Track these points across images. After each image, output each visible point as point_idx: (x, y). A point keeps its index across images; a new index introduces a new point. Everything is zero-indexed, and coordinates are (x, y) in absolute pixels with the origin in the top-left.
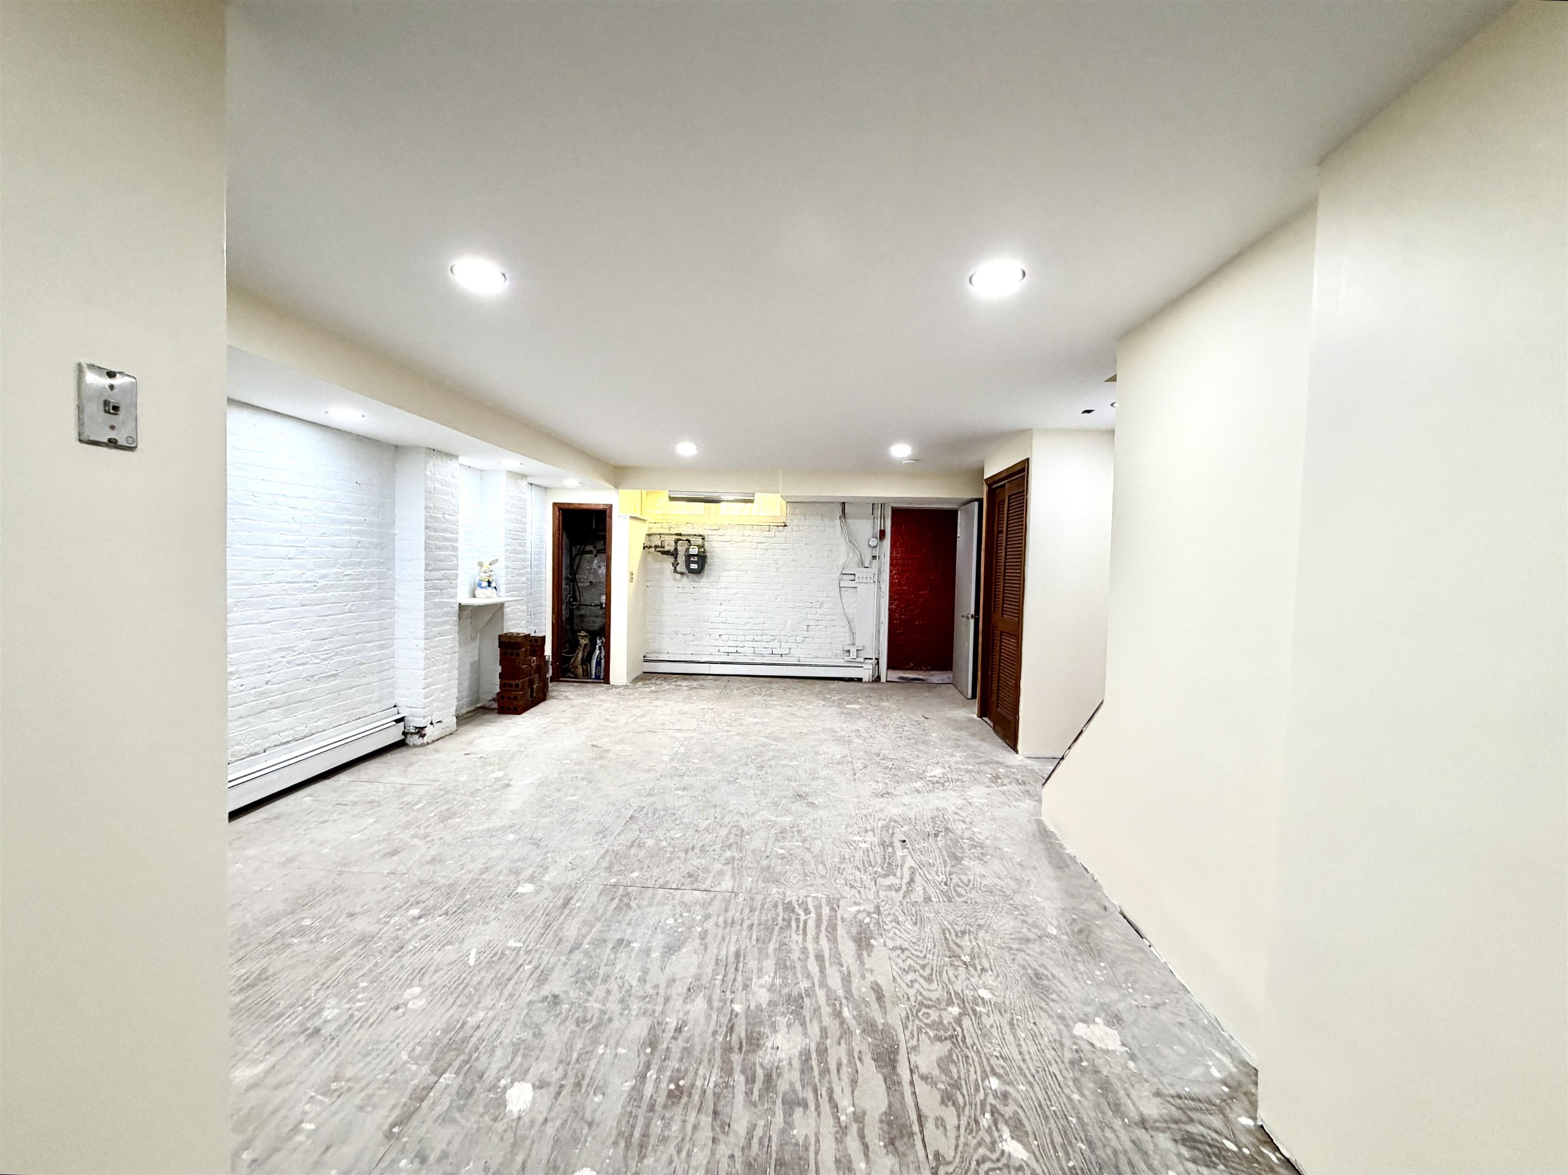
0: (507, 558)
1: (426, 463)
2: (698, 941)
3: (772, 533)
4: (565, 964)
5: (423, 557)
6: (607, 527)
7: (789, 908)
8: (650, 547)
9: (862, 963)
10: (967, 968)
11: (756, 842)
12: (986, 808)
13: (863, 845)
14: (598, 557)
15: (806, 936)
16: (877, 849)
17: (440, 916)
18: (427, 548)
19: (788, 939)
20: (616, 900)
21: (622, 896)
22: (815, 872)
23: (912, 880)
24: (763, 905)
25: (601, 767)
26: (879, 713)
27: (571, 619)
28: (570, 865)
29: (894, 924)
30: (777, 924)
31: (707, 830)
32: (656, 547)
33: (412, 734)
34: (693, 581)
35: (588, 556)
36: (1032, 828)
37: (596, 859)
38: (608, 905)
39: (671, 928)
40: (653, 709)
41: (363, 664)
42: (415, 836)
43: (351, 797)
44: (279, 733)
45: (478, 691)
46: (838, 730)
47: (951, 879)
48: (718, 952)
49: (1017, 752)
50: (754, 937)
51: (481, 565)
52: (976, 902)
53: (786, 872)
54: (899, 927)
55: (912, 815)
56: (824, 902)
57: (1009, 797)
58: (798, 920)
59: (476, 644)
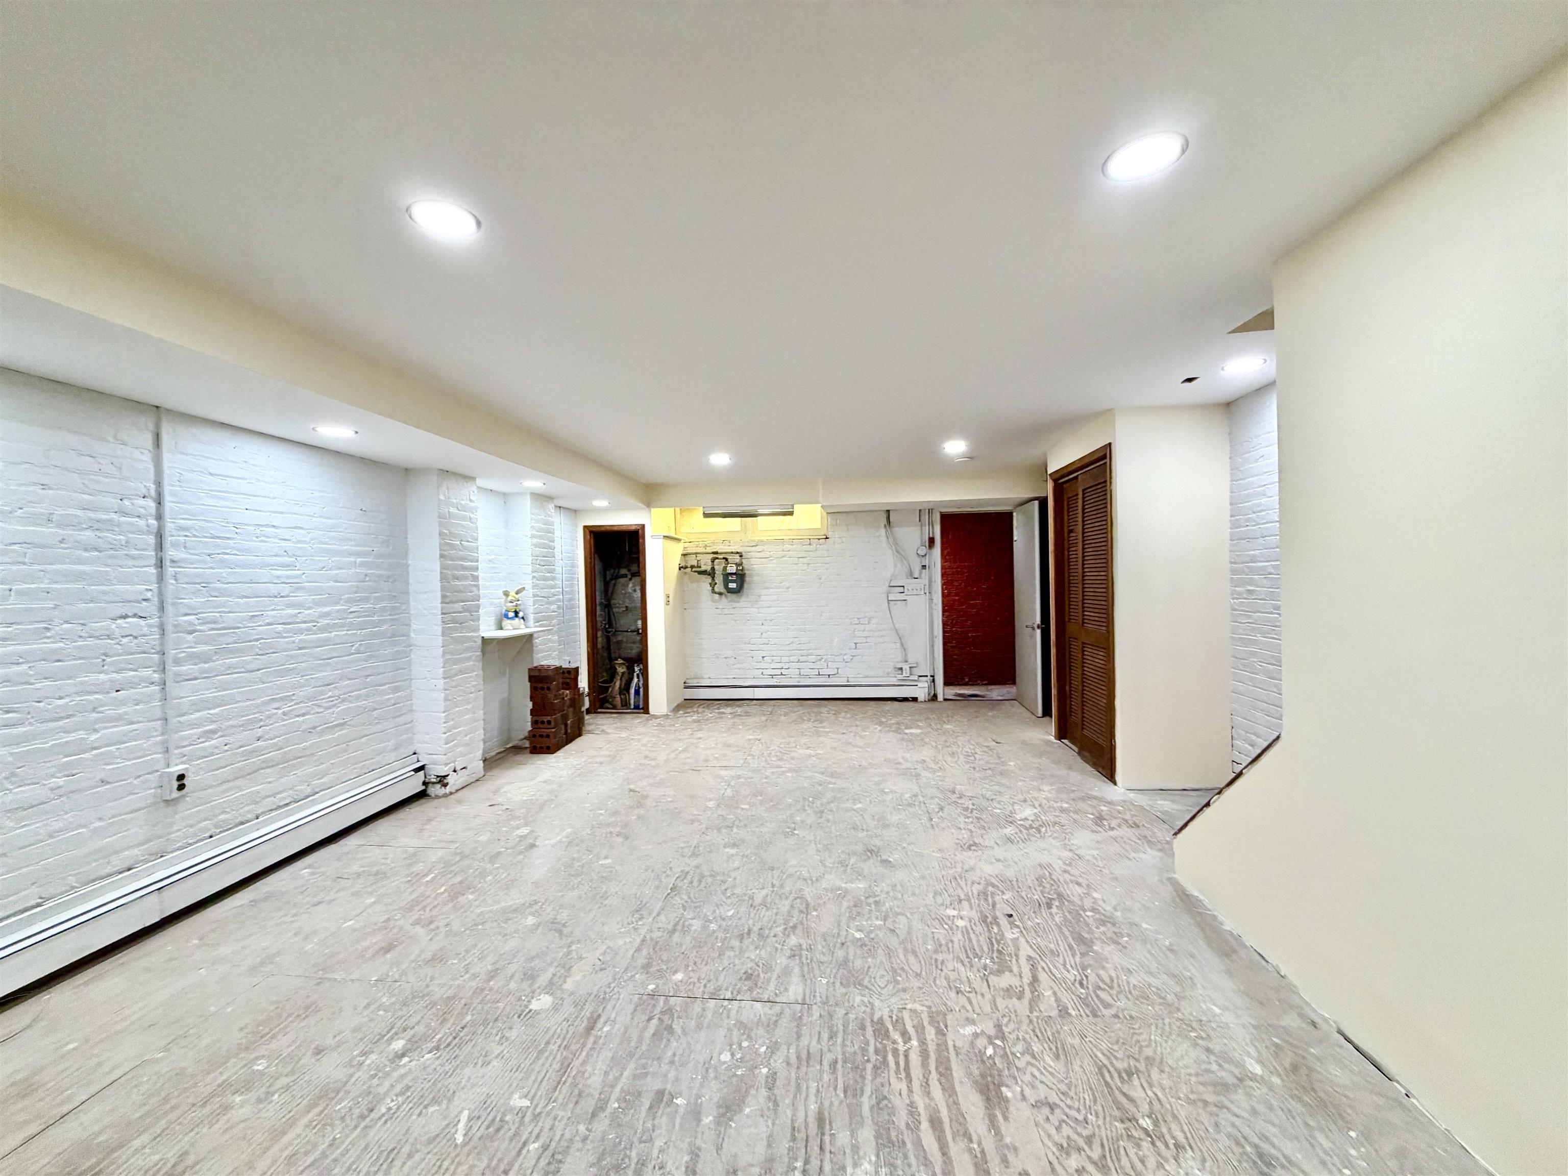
0: (535, 586)
1: (439, 486)
2: (764, 1092)
3: (812, 547)
4: (585, 1139)
5: (439, 588)
6: (641, 548)
7: (881, 1031)
8: (686, 567)
9: (998, 1133)
10: (1153, 1143)
11: (824, 922)
12: (1100, 864)
13: (960, 923)
14: (633, 581)
15: (911, 1081)
16: (979, 929)
17: (430, 1052)
18: (443, 578)
19: (886, 1089)
20: (655, 1022)
21: (661, 1012)
22: (906, 968)
23: (1035, 980)
24: (845, 1026)
25: (640, 817)
26: (944, 738)
27: (608, 646)
28: (599, 963)
29: (1028, 1058)
30: (868, 1061)
31: (764, 904)
32: (692, 567)
33: (434, 783)
34: (732, 601)
35: (622, 580)
36: (1167, 891)
37: (631, 953)
38: (645, 1028)
39: (727, 1069)
40: (695, 741)
41: (375, 709)
42: (416, 923)
43: (355, 868)
44: (274, 795)
45: (509, 729)
46: (901, 761)
47: (1087, 977)
48: (793, 1115)
49: (1115, 784)
50: (840, 1086)
51: (506, 594)
52: (1131, 1017)
53: (869, 967)
54: (1037, 1063)
55: (1011, 874)
56: (925, 1017)
57: (1124, 845)
58: (895, 1051)
59: (505, 680)
